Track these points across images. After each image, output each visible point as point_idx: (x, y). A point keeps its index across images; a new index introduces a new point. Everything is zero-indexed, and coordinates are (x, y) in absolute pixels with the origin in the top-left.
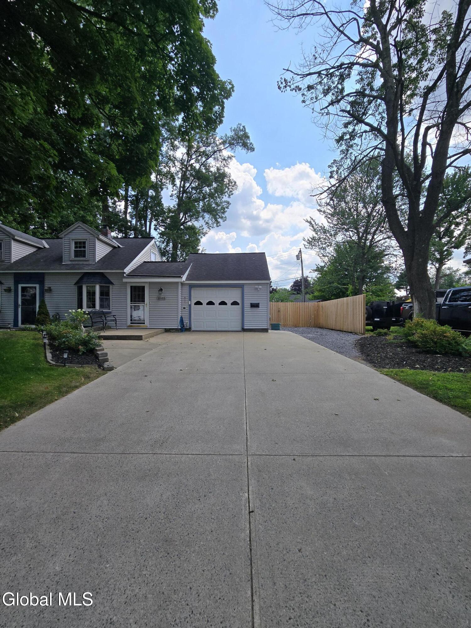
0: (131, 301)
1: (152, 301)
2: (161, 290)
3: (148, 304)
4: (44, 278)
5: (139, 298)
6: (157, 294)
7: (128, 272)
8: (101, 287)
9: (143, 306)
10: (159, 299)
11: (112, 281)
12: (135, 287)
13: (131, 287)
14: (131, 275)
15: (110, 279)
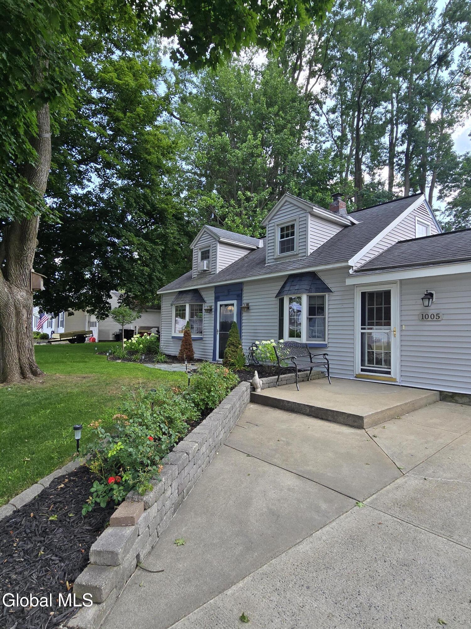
0: (363, 323)
1: (409, 323)
2: (430, 296)
3: (398, 329)
4: (242, 290)
5: (379, 318)
6: (421, 307)
7: (359, 265)
8: (310, 298)
9: (387, 333)
10: (424, 317)
11: (329, 286)
12: (371, 294)
13: (363, 294)
14: (363, 270)
15: (326, 282)
